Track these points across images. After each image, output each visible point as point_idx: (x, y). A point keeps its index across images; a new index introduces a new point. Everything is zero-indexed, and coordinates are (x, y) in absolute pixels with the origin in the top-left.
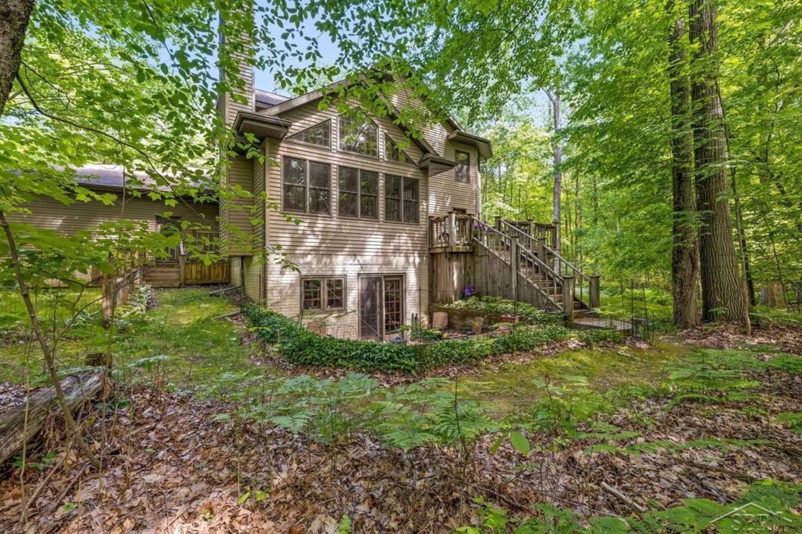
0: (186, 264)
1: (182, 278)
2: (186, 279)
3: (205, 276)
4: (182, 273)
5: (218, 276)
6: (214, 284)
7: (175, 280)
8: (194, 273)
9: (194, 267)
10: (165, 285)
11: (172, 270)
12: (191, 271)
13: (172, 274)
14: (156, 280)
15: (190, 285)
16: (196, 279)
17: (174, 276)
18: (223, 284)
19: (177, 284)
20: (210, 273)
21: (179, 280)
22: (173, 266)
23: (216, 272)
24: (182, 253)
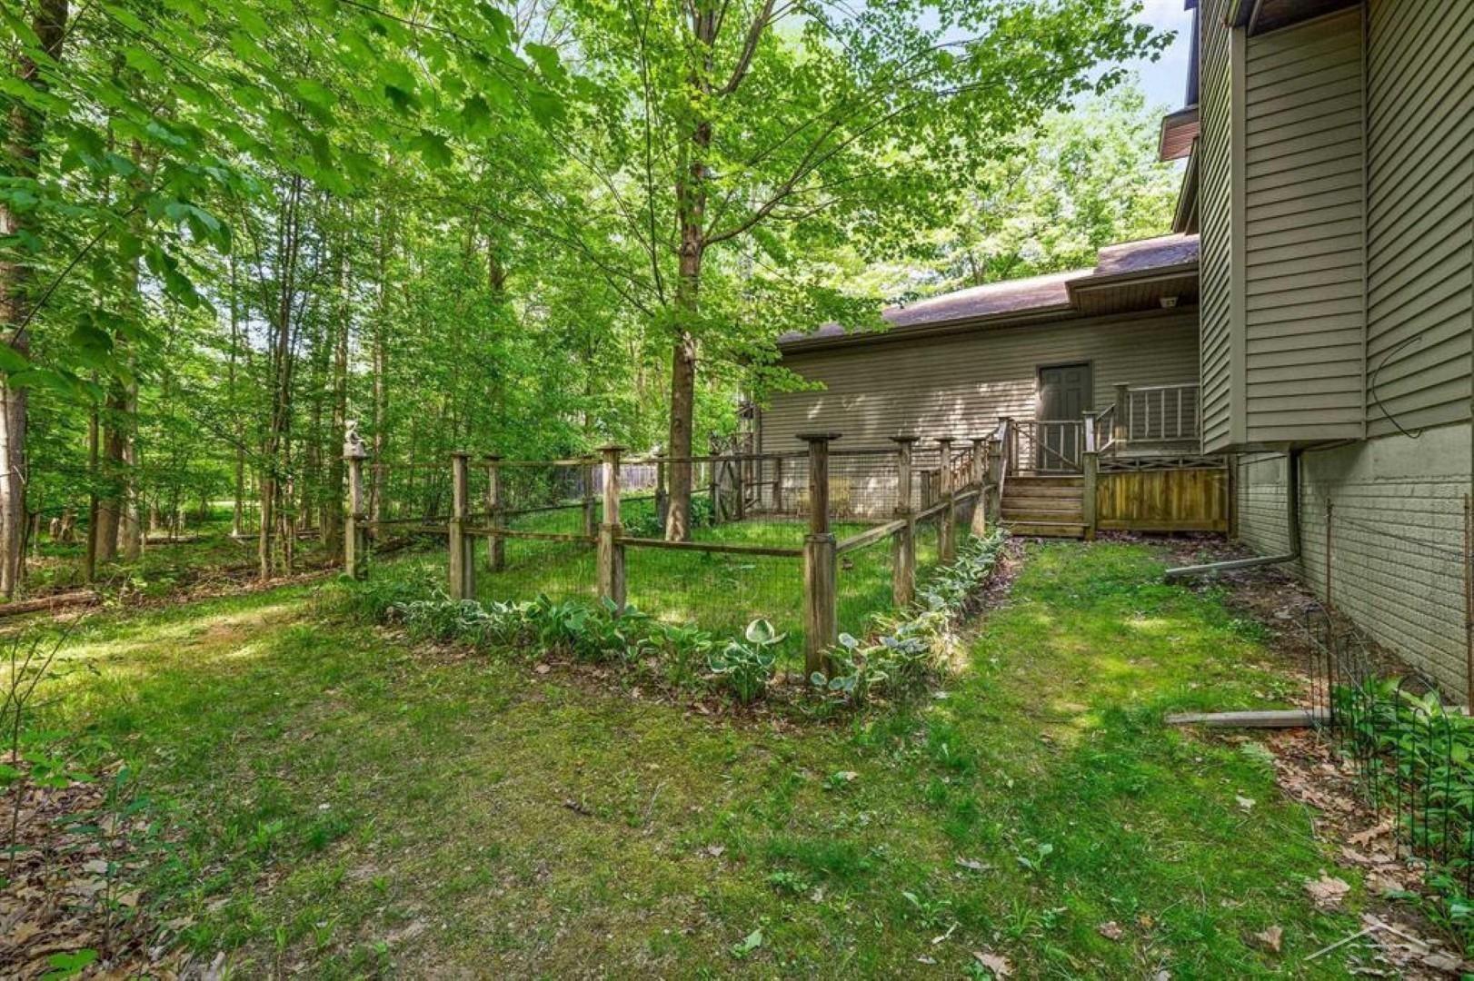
0: (1100, 477)
1: (1090, 514)
2: (1099, 516)
3: (1152, 508)
4: (1090, 502)
5: (1191, 511)
6: (1180, 535)
7: (1073, 519)
8: (1120, 503)
9: (1120, 486)
10: (1046, 531)
11: (1065, 491)
12: (1113, 495)
13: (1066, 504)
14: (1026, 517)
15: (1109, 534)
16: (1127, 517)
17: (1071, 507)
18: (1206, 536)
19: (1076, 529)
20: (1167, 502)
21: (1081, 517)
22: (1068, 483)
23: (1187, 497)
24: (1090, 449)
